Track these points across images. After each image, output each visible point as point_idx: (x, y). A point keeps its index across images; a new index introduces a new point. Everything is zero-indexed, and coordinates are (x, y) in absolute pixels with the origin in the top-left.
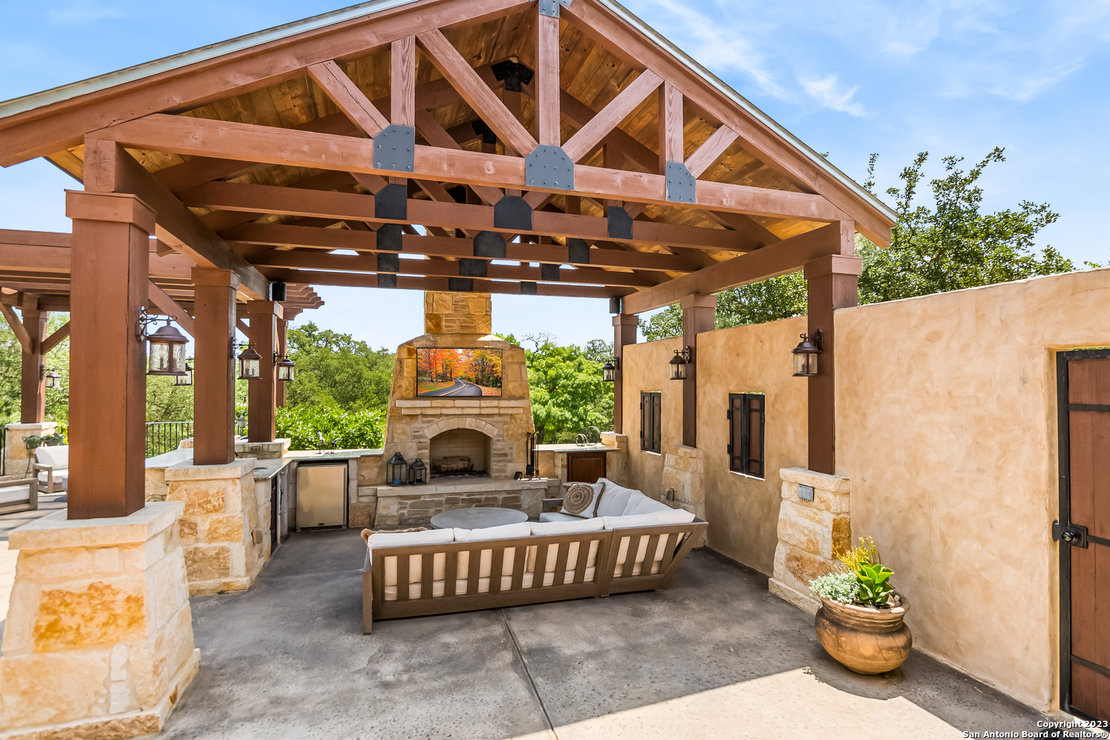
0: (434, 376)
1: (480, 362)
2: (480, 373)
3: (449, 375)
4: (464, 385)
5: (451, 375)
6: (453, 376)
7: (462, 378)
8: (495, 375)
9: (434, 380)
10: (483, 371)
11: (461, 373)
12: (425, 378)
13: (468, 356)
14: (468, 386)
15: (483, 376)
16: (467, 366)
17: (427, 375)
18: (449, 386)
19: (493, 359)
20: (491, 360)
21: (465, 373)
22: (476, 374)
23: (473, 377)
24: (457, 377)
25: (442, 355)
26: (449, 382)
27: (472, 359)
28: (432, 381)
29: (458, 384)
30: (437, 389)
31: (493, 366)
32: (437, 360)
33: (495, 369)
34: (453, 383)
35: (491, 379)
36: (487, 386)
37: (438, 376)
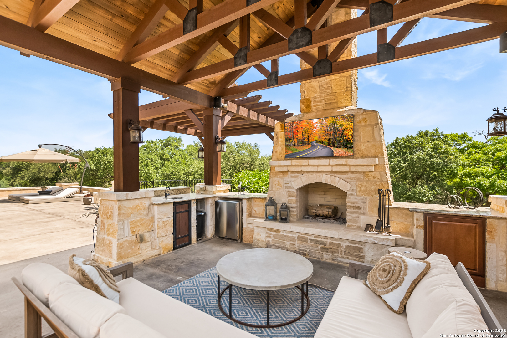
0: (296, 141)
1: (332, 128)
2: (331, 137)
3: (306, 140)
4: (319, 147)
5: (308, 139)
6: (310, 141)
7: (317, 142)
8: (346, 138)
9: (296, 144)
10: (334, 135)
11: (316, 138)
12: (290, 143)
13: (322, 124)
14: (321, 148)
15: (335, 139)
16: (321, 132)
17: (291, 141)
18: (307, 148)
19: (344, 124)
20: (342, 126)
21: (320, 137)
22: (328, 137)
23: (326, 141)
24: (313, 141)
25: (302, 125)
26: (307, 145)
27: (325, 126)
28: (295, 145)
29: (314, 146)
30: (298, 151)
31: (344, 130)
32: (298, 129)
33: (345, 133)
34: (310, 146)
35: (342, 141)
36: (337, 148)
37: (299, 141)
